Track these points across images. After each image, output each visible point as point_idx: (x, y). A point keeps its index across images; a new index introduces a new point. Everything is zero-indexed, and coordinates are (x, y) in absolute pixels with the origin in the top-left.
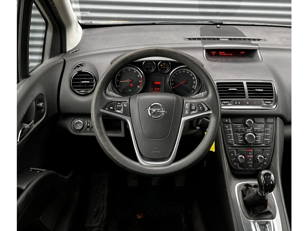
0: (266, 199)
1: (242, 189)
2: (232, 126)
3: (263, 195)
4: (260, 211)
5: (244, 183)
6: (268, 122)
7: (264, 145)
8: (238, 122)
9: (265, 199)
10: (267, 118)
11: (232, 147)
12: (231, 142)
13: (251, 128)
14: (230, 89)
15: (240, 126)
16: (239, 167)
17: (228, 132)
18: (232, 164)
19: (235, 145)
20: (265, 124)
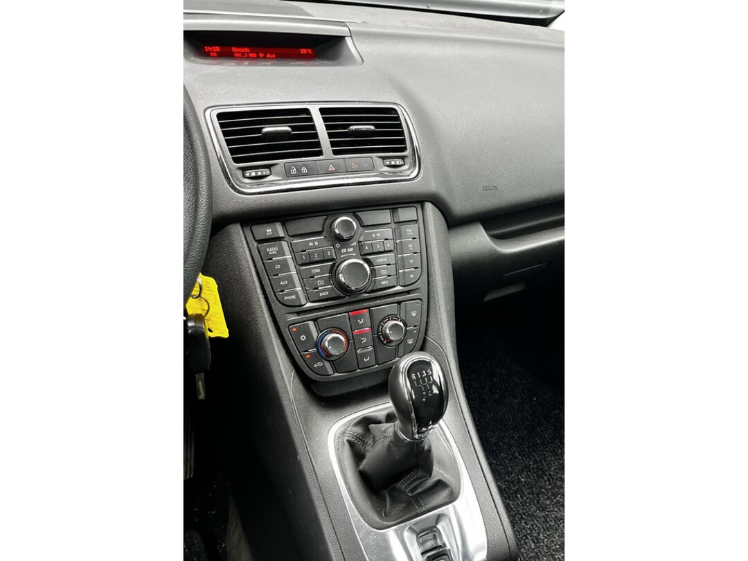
0: (426, 447)
1: (350, 438)
2: (291, 246)
3: (415, 439)
4: (413, 490)
5: (355, 419)
6: (401, 220)
7: (401, 288)
8: (307, 232)
9: (424, 448)
10: (397, 208)
11: (298, 313)
12: (294, 297)
13: (355, 244)
15: (316, 243)
16: (330, 371)
17: (279, 267)
18: (306, 370)
19: (309, 305)
20: (393, 225)
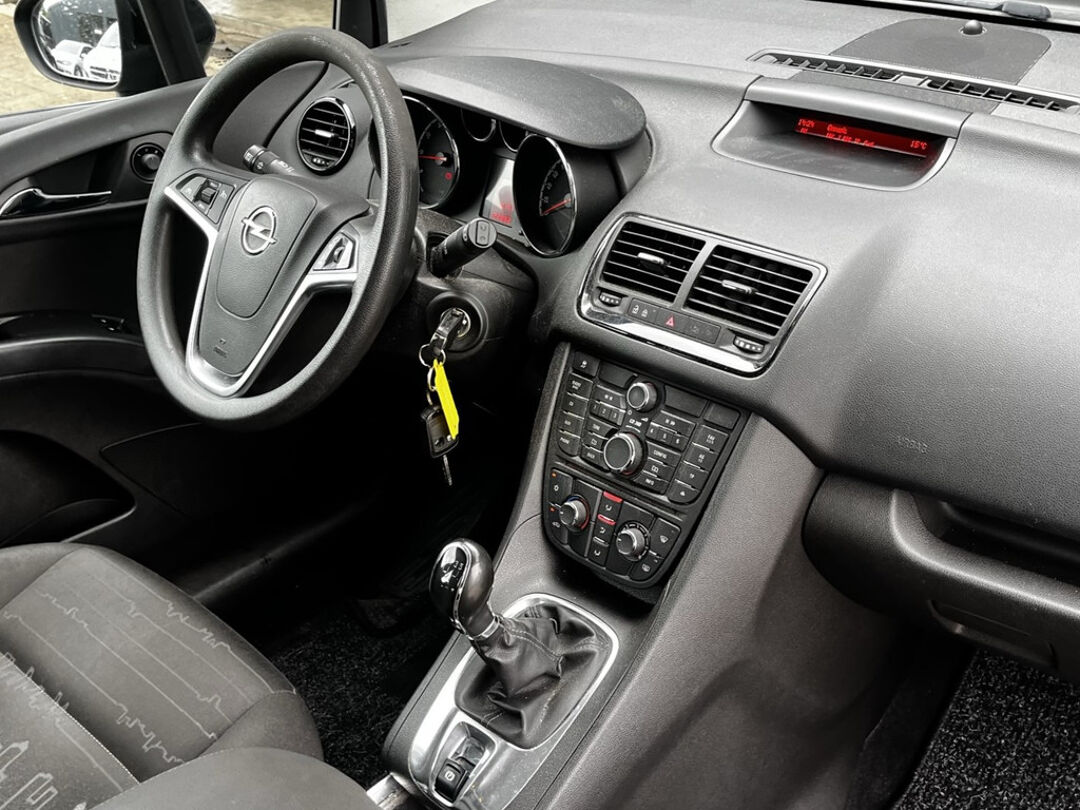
2: (594, 388)
7: (666, 500)
8: (612, 382)
11: (568, 462)
12: (567, 442)
13: (646, 420)
14: (642, 255)
15: (611, 399)
16: (565, 541)
17: (572, 404)
18: (546, 521)
19: (577, 459)
20: (700, 421)
